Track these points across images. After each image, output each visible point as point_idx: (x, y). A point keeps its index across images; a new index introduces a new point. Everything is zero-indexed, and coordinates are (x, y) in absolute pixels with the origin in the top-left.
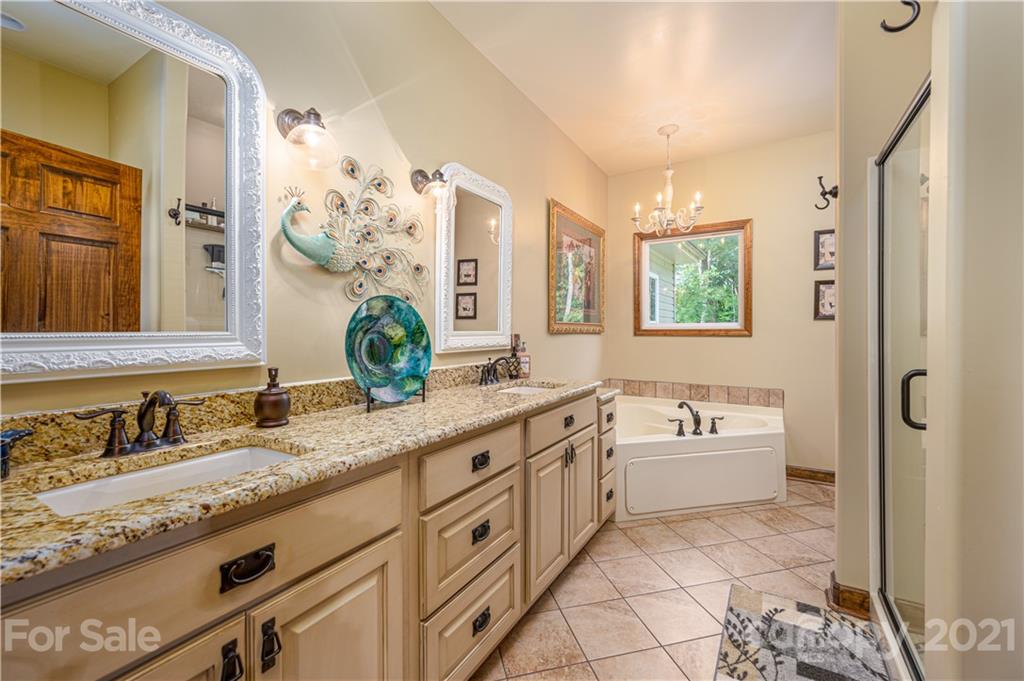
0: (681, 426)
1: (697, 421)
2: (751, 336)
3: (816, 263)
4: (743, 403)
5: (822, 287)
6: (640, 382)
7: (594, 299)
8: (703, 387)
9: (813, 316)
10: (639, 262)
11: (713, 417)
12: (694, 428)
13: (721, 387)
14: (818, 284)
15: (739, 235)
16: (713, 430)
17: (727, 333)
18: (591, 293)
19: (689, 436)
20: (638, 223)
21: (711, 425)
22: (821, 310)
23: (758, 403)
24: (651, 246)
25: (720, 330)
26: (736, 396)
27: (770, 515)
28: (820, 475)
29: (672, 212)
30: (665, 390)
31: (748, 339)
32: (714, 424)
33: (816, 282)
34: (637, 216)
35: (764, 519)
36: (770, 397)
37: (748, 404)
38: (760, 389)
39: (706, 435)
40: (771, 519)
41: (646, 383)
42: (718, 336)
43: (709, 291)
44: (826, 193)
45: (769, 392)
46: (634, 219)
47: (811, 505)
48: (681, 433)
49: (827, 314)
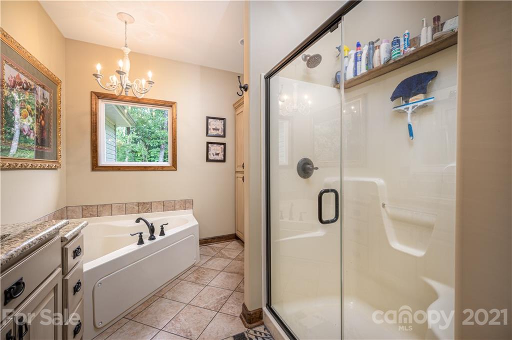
0: (141, 236)
1: (152, 230)
2: (176, 170)
3: (207, 133)
4: (172, 210)
5: (210, 145)
6: (97, 206)
7: (49, 138)
8: (147, 203)
9: (206, 160)
10: (96, 115)
11: (161, 224)
12: (150, 235)
13: (159, 202)
14: (208, 143)
15: (168, 110)
16: (162, 233)
17: (162, 169)
18: (46, 134)
19: (147, 242)
20: (99, 79)
21: (160, 230)
22: (209, 157)
23: (180, 208)
24: (106, 105)
25: (158, 167)
26: (167, 206)
27: (195, 275)
28: (210, 240)
29: (129, 80)
30: (119, 209)
31: (175, 172)
32: (162, 228)
33: (207, 142)
34: (99, 73)
35: (194, 279)
36: (186, 204)
37: (175, 210)
38: (181, 200)
39: (158, 238)
40: (197, 278)
41: (103, 206)
42: (157, 170)
43: (132, 145)
44: (242, 87)
45: (186, 202)
46: (96, 75)
47: (211, 259)
48: (141, 242)
49: (212, 159)
